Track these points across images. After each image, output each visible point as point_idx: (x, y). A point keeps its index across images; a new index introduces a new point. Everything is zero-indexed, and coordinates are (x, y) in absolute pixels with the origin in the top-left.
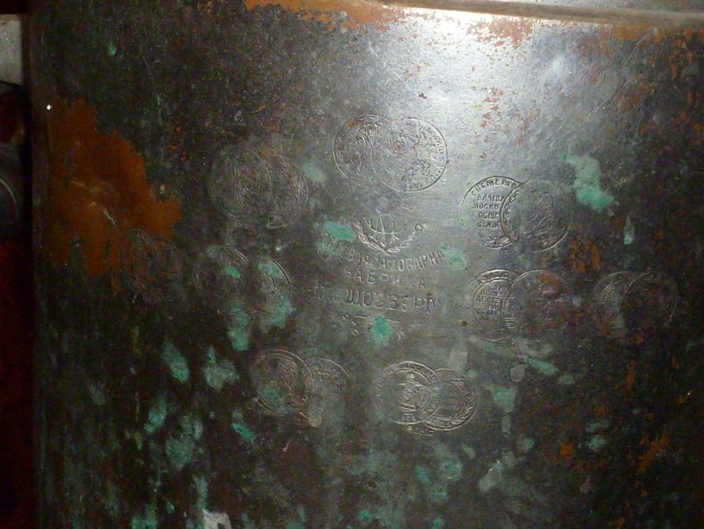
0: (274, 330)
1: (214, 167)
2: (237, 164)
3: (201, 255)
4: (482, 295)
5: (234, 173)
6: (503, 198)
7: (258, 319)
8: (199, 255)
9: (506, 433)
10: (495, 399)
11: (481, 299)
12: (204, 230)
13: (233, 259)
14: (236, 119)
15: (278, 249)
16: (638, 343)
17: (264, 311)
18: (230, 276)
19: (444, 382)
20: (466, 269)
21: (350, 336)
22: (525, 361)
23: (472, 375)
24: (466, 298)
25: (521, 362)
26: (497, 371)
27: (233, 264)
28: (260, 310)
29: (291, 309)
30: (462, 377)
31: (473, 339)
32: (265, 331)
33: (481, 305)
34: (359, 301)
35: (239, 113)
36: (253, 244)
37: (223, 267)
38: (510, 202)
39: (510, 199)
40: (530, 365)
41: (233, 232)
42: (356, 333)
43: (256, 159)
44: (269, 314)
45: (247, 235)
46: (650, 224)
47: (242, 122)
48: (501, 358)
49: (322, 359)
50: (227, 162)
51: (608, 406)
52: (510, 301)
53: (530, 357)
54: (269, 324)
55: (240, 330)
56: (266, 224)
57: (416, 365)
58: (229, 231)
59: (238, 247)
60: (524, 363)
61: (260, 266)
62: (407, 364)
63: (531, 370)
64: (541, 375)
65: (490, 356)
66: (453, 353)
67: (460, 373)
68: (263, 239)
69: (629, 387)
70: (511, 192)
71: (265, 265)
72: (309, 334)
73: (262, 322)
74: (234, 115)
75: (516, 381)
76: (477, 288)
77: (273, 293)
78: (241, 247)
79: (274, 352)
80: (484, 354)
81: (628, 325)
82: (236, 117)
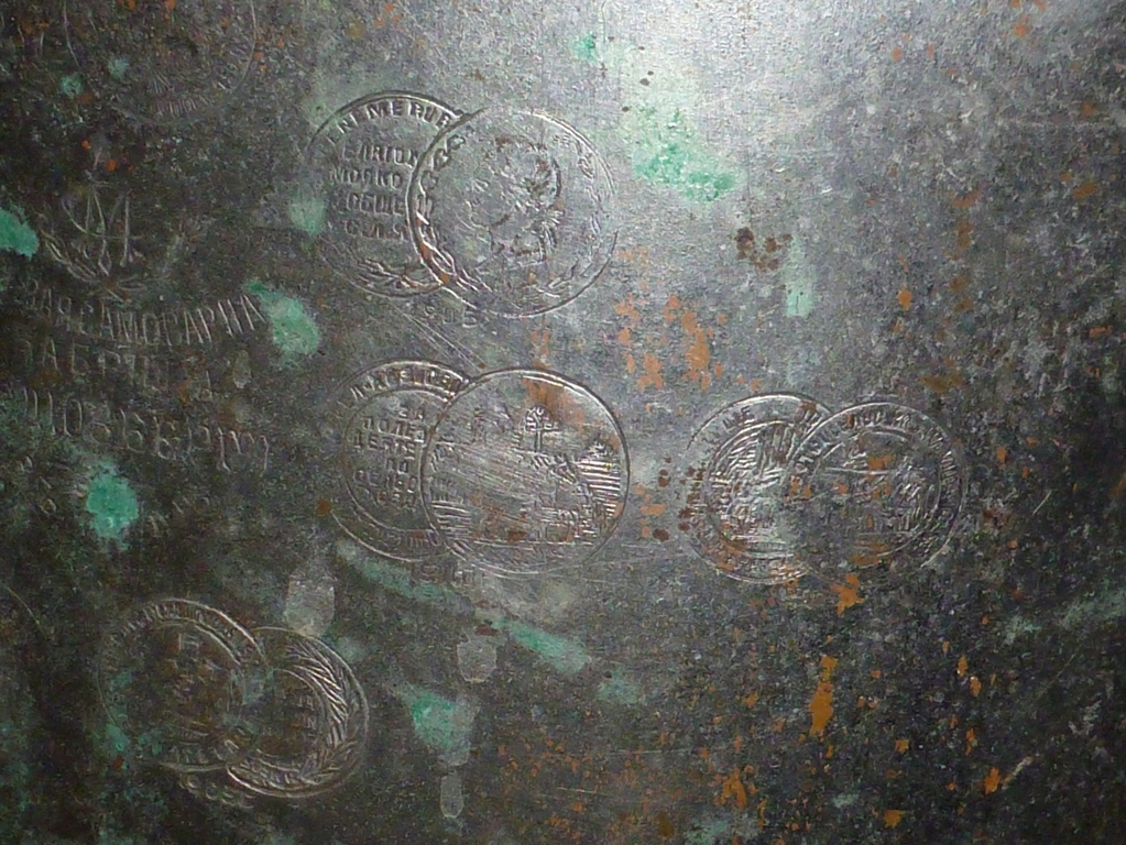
4: (369, 430)
9: (454, 825)
10: (417, 726)
11: (365, 441)
16: (842, 606)
19: (274, 663)
21: (37, 516)
22: (496, 626)
23: (352, 650)
25: (485, 629)
26: (418, 649)
33: (366, 458)
34: (54, 423)
40: (511, 641)
42: (50, 511)
46: (867, 264)
48: (427, 612)
51: (749, 776)
53: (510, 616)
60: (494, 632)
62: (178, 606)
63: (515, 655)
64: (548, 670)
65: (398, 604)
66: (297, 586)
67: (319, 642)
69: (817, 730)
75: (472, 680)
76: (355, 408)
80: (380, 596)
81: (805, 553)
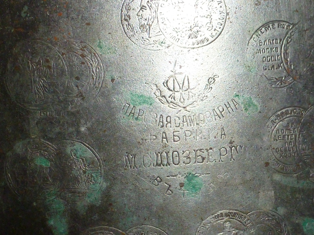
0: (91, 208)
1: (9, 67)
2: (31, 57)
3: (9, 154)
4: (278, 134)
5: (29, 67)
6: (281, 40)
7: (74, 202)
8: (8, 154)
10: (305, 230)
11: (277, 138)
12: (8, 128)
13: (41, 150)
14: (23, 15)
15: (83, 129)
17: (79, 193)
18: (41, 166)
19: (257, 223)
20: (260, 112)
21: (165, 198)
23: (282, 211)
24: (264, 140)
26: (302, 203)
27: (42, 155)
28: (74, 192)
29: (105, 185)
30: (274, 215)
31: (277, 177)
32: (83, 212)
33: (278, 144)
34: (168, 162)
35: (26, 8)
36: (57, 130)
37: (32, 160)
38: (288, 43)
39: (287, 40)
41: (37, 124)
42: (170, 194)
43: (48, 47)
44: (84, 194)
45: (52, 123)
47: (30, 16)
48: (303, 190)
49: (141, 227)
50: (20, 58)
52: (302, 135)
54: (86, 205)
55: (58, 216)
56: (68, 108)
57: (231, 213)
58: (33, 123)
59: (45, 137)
61: (68, 150)
62: (222, 214)
65: (294, 191)
66: (261, 194)
67: (270, 212)
68: (67, 123)
70: (287, 33)
71: (72, 148)
72: (125, 204)
73: (79, 203)
74: (20, 12)
76: (273, 128)
77: (85, 172)
78: (46, 136)
79: (95, 230)
80: (289, 189)
82: (22, 13)
